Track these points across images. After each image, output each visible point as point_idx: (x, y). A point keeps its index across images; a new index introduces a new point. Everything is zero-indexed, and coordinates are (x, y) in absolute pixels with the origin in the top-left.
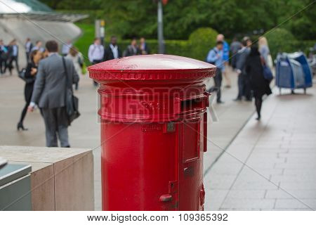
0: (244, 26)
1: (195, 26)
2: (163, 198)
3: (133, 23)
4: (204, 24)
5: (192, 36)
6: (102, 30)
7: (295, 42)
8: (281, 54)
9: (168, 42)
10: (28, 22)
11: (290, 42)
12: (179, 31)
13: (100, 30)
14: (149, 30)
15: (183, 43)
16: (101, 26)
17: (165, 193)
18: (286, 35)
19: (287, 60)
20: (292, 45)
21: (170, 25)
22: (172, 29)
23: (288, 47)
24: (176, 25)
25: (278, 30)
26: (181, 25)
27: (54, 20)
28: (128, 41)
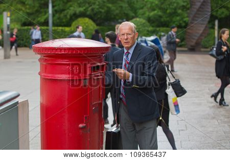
0: (113, 16)
1: (75, 16)
2: (81, 126)
3: (29, 14)
4: (83, 15)
5: (74, 23)
6: (9, 19)
7: (151, 29)
8: (141, 37)
9: (56, 28)
11: (147, 28)
12: (64, 20)
13: (7, 20)
14: (42, 19)
15: (67, 29)
16: (8, 17)
17: (82, 123)
18: (144, 23)
19: (146, 42)
20: (148, 31)
21: (57, 15)
22: (59, 18)
23: (146, 32)
24: (62, 15)
25: (138, 19)
26: (65, 16)
28: (26, 27)
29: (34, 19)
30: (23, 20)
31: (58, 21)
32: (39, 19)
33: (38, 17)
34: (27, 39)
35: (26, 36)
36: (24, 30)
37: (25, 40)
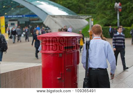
2: (58, 78)
5: (132, 25)
6: (92, 22)
10: (66, 19)
12: (128, 23)
13: (91, 23)
15: (129, 28)
16: (92, 21)
21: (124, 20)
24: (126, 20)
26: (128, 21)
27: (77, 18)
28: (106, 27)
29: (111, 23)
30: (105, 23)
31: (124, 23)
32: (113, 22)
33: (113, 21)
34: (106, 33)
35: (106, 32)
36: (105, 28)
37: (105, 34)
